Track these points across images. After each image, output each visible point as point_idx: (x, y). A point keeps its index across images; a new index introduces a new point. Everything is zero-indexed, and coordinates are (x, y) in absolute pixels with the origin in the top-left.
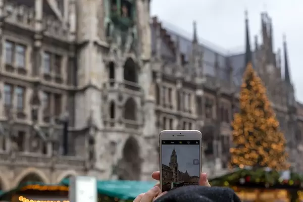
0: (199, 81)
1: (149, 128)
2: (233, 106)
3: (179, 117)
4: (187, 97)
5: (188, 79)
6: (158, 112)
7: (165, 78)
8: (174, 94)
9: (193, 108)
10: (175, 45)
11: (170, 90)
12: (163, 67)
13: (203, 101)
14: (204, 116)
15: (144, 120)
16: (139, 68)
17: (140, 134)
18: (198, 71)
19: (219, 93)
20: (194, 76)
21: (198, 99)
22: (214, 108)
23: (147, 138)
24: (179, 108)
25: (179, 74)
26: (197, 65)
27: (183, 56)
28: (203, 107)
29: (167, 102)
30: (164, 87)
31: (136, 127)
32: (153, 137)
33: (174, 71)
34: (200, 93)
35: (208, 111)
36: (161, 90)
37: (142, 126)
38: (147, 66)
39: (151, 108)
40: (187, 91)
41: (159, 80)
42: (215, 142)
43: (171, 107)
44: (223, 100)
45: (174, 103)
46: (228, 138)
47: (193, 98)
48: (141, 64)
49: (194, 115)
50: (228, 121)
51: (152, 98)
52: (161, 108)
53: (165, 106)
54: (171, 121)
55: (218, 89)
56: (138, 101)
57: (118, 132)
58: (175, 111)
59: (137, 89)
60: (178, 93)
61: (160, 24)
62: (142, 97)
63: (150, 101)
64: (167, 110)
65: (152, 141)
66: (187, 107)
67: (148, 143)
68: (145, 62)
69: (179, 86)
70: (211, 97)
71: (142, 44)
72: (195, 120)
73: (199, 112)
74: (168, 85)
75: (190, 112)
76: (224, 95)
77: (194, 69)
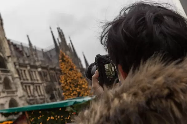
0: (38, 64)
1: (20, 92)
2: (57, 74)
3: (33, 84)
4: (34, 73)
5: (32, 64)
6: (22, 83)
7: (20, 65)
8: (27, 72)
9: (39, 78)
11: (24, 71)
12: (18, 59)
13: (43, 74)
14: (45, 81)
15: (17, 88)
16: (6, 60)
17: (17, 96)
18: (36, 59)
19: (48, 68)
20: (35, 62)
21: (40, 73)
22: (48, 76)
23: (20, 98)
24: (32, 79)
25: (27, 62)
26: (34, 56)
27: (26, 54)
28: (43, 77)
29: (25, 78)
30: (21, 70)
31: (13, 92)
32: (24, 96)
33: (24, 61)
34: (40, 69)
35: (46, 78)
36: (20, 72)
37: (17, 91)
38: (10, 59)
39: (18, 82)
40: (33, 70)
41: (17, 67)
42: (54, 92)
43: (27, 80)
44: (52, 71)
45: (28, 77)
46: (58, 89)
47: (37, 73)
48: (7, 58)
49: (40, 82)
50: (56, 81)
51: (17, 76)
52: (22, 81)
53: (24, 80)
54: (29, 86)
55: (48, 66)
56: (10, 78)
57: (3, 97)
58: (30, 81)
59: (8, 72)
60: (29, 72)
62: (12, 76)
63: (17, 78)
64: (26, 81)
65: (23, 98)
66: (35, 78)
67: (22, 100)
68: (9, 57)
69: (29, 68)
70: (45, 71)
71: (4, 48)
72: (41, 84)
73: (42, 79)
74: (23, 69)
75: (37, 80)
76: (51, 69)
77: (33, 58)
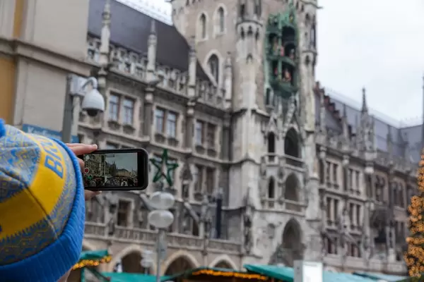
0: (368, 156)
1: (313, 210)
2: (408, 187)
3: (345, 198)
4: (354, 175)
5: (356, 154)
6: (321, 191)
7: (329, 153)
8: (339, 170)
9: (362, 189)
10: (341, 115)
11: (335, 166)
12: (328, 139)
13: (374, 180)
14: (374, 198)
15: (307, 201)
16: (302, 140)
17: (304, 216)
18: (368, 144)
19: (391, 172)
20: (364, 150)
21: (368, 178)
22: (386, 188)
23: (310, 221)
24: (345, 188)
25: (345, 148)
26: (366, 137)
27: (350, 128)
28: (374, 188)
29: (332, 181)
30: (329, 163)
31: (298, 208)
32: (317, 220)
33: (340, 144)
34: (370, 170)
35: (379, 192)
36: (326, 166)
37: (306, 207)
38: (311, 137)
39: (314, 187)
40: (355, 168)
41: (323, 155)
42: (388, 229)
43: (336, 186)
44: (396, 179)
45: (340, 182)
46: (402, 224)
47: (361, 175)
48: (304, 135)
49: (363, 197)
50: (402, 205)
51: (316, 175)
52: (324, 186)
53: (329, 184)
54: (336, 201)
55: (391, 166)
56: (300, 177)
57: (278, 212)
58: (340, 191)
59: (300, 164)
60: (344, 170)
61: (323, 91)
62: (305, 174)
63: (313, 179)
64: (332, 189)
65: (316, 225)
66: (354, 187)
67: (312, 227)
68: (309, 133)
69: (346, 162)
70: (382, 175)
71: (306, 113)
72: (364, 202)
73: (369, 193)
74: (333, 161)
75: (358, 192)
76: (398, 174)
77: (362, 143)
